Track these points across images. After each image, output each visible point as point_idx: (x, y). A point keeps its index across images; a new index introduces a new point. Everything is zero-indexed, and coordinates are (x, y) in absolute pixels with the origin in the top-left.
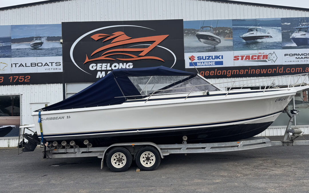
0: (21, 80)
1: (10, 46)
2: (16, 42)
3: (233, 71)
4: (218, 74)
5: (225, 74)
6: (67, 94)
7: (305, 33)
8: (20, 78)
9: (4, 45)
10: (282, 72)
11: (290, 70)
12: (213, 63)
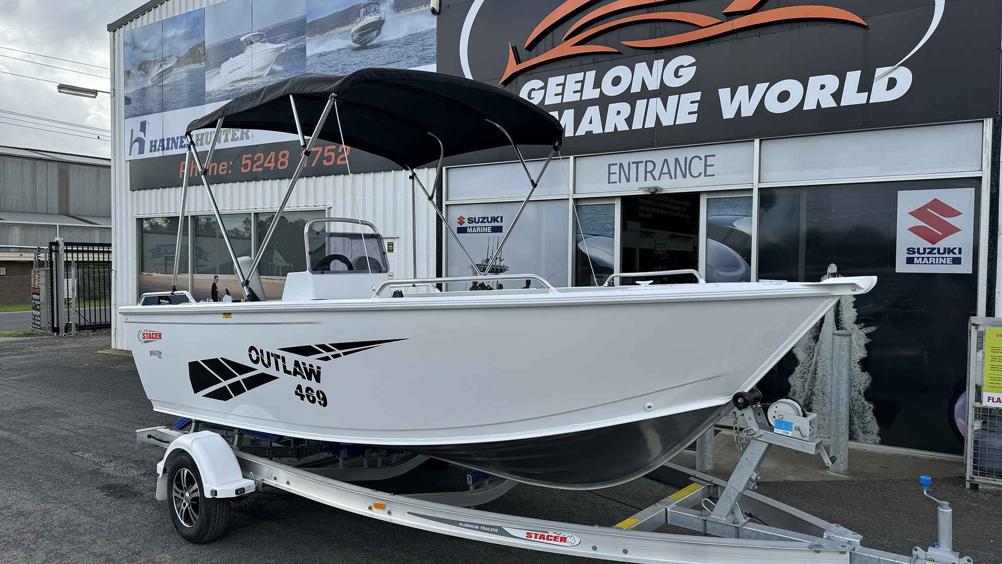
0: (329, 159)
1: (304, 49)
2: (317, 32)
6: (447, 205)
8: (326, 155)
9: (291, 48)
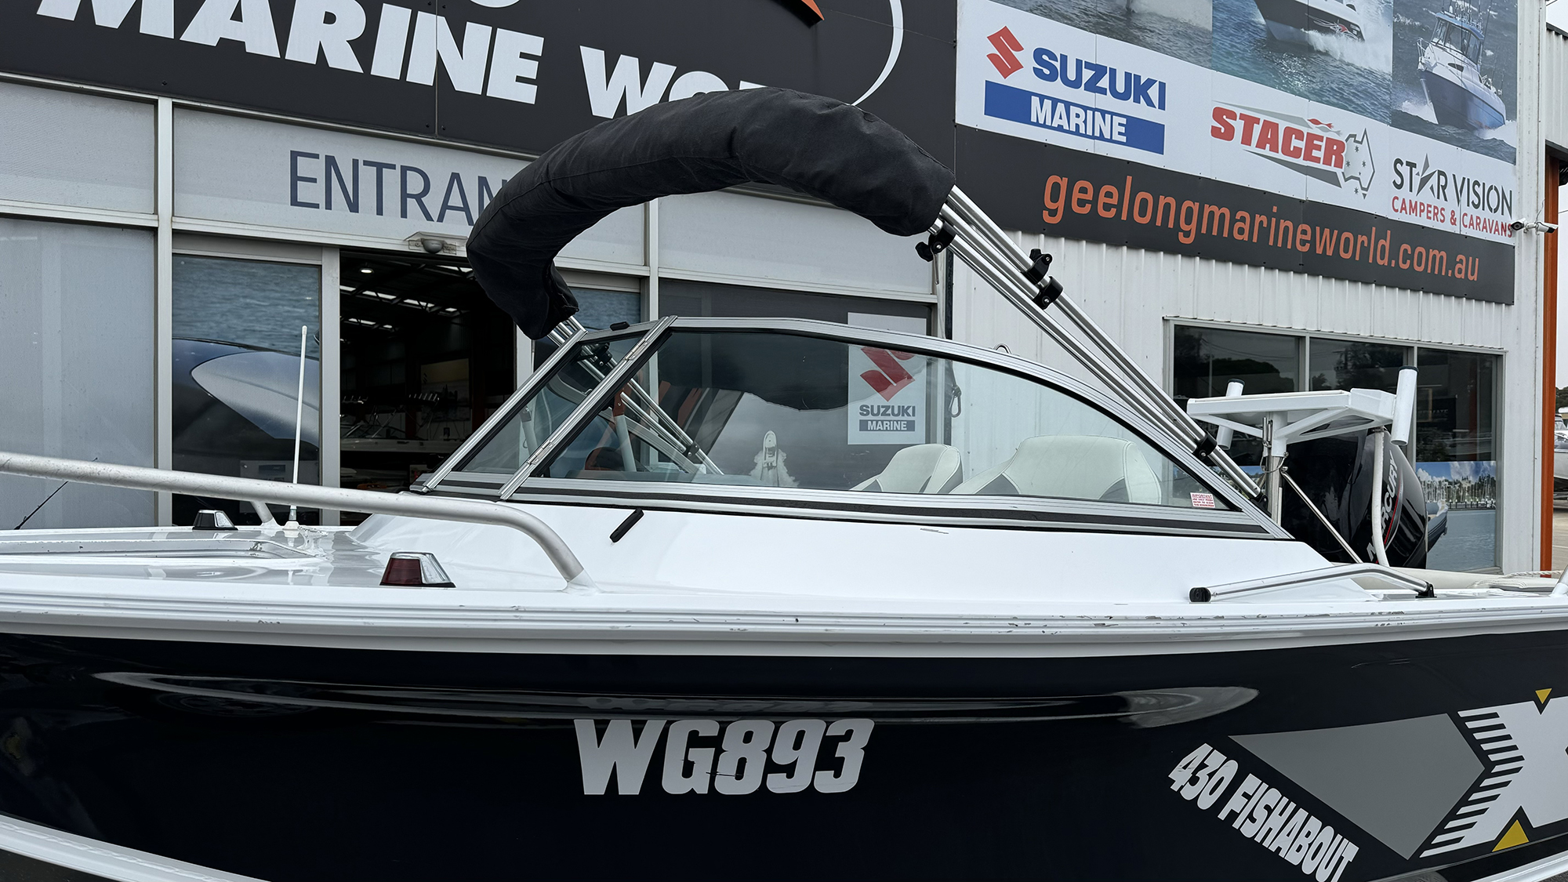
3: (1207, 209)
4: (1137, 219)
5: (1171, 225)
7: (1460, 56)
10: (1385, 262)
11: (1408, 257)
12: (1115, 124)
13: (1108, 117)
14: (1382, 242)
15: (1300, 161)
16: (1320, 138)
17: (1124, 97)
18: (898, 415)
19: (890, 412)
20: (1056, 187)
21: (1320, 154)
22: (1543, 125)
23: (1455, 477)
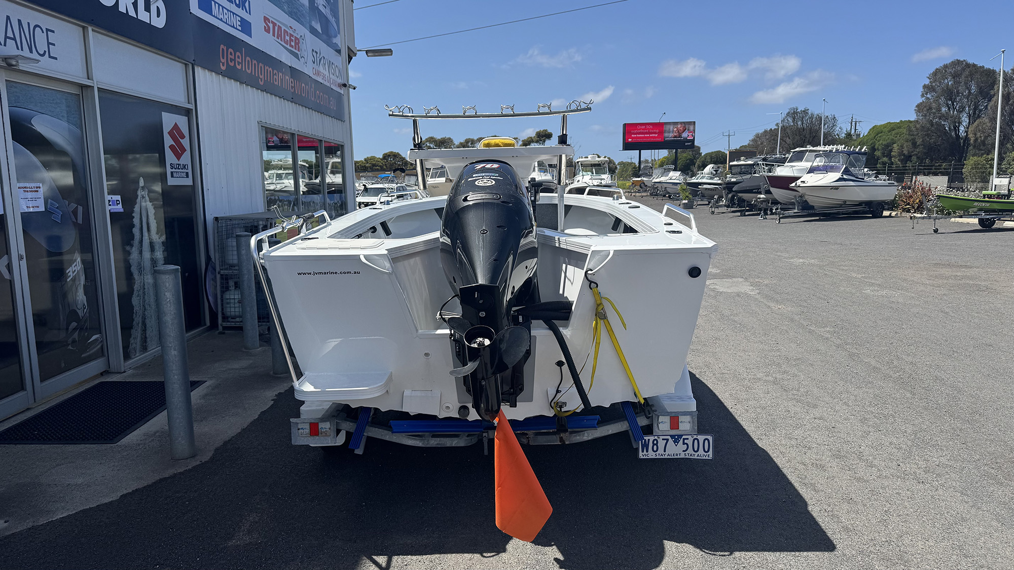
3: (266, 68)
4: (247, 70)
5: (256, 75)
11: (319, 97)
12: (237, 21)
13: (235, 15)
14: (312, 89)
15: (288, 47)
16: (293, 36)
17: (238, 6)
18: (182, 169)
19: (180, 167)
20: (223, 49)
21: (293, 44)
22: (346, 37)
23: (336, 201)
